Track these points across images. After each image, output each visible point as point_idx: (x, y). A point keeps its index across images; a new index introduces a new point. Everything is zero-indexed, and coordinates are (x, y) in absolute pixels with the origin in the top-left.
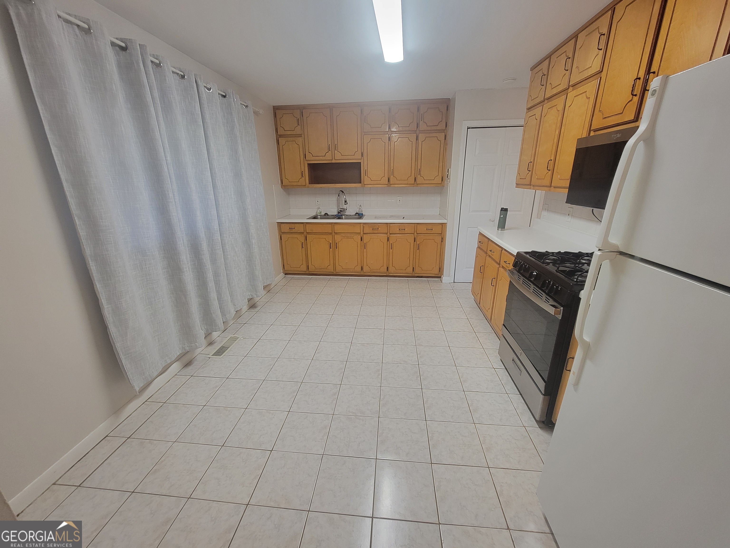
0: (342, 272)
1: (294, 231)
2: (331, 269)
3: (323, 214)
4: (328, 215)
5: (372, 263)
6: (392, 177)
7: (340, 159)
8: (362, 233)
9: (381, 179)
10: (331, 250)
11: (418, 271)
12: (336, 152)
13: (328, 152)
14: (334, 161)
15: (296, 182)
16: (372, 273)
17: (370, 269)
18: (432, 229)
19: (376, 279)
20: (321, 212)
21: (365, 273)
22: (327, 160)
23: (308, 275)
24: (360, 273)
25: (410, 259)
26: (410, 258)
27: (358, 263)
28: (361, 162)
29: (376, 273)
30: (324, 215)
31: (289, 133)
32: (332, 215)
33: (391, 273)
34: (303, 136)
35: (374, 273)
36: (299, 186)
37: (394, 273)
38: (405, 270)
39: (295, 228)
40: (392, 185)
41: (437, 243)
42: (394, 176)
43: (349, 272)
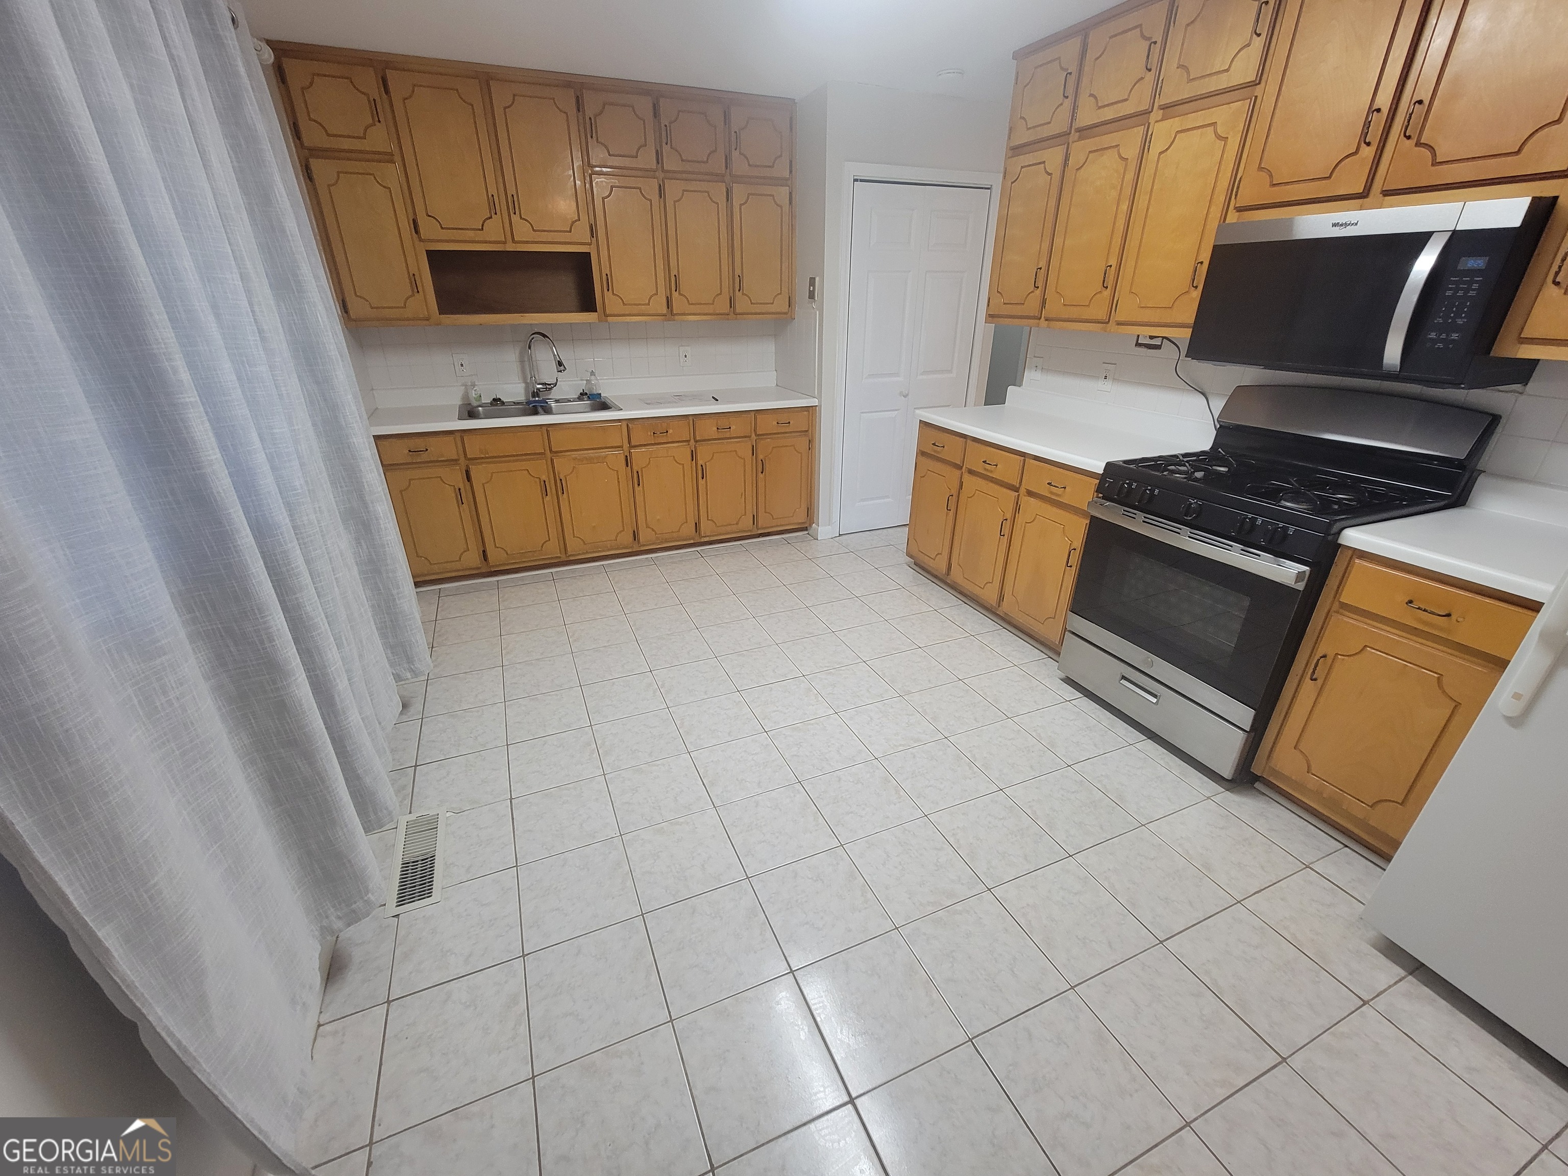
0: (584, 554)
1: (424, 457)
2: (553, 550)
3: (486, 400)
4: (503, 403)
5: (658, 520)
6: (675, 295)
7: (527, 242)
8: (626, 445)
9: (649, 301)
10: (548, 498)
11: (764, 521)
12: (515, 218)
13: (491, 217)
14: (510, 247)
15: (398, 307)
16: (662, 543)
17: (656, 534)
18: (789, 423)
19: (670, 557)
20: (480, 396)
21: (644, 545)
22: (490, 242)
23: (485, 577)
24: (632, 547)
25: (745, 499)
26: (745, 495)
27: (623, 524)
28: (590, 253)
29: (671, 541)
30: (491, 404)
31: (346, 144)
32: (514, 403)
33: (705, 537)
34: (397, 158)
35: (666, 541)
36: (408, 319)
37: (713, 536)
38: (737, 524)
39: (427, 450)
40: (676, 317)
41: (801, 453)
42: (680, 294)
43: (603, 551)
